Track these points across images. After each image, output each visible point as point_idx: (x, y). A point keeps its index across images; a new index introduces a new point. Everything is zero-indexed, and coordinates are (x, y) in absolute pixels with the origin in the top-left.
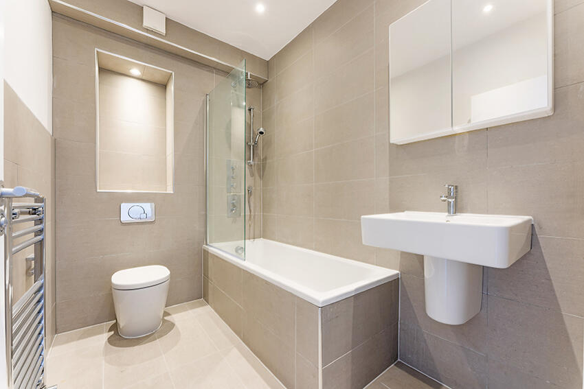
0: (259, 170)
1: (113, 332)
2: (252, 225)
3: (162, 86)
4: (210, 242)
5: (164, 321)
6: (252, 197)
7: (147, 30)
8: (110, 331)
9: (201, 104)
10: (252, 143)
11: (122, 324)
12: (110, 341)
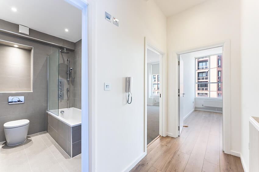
0: (72, 82)
1: (4, 145)
2: (69, 103)
3: (29, 51)
4: (49, 110)
5: (27, 139)
6: (69, 92)
7: (21, 33)
8: (3, 144)
9: (46, 58)
10: (68, 73)
11: (8, 141)
12: (3, 147)
